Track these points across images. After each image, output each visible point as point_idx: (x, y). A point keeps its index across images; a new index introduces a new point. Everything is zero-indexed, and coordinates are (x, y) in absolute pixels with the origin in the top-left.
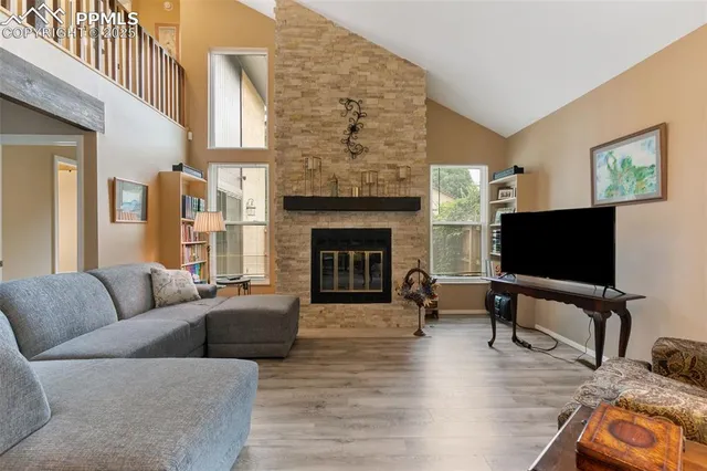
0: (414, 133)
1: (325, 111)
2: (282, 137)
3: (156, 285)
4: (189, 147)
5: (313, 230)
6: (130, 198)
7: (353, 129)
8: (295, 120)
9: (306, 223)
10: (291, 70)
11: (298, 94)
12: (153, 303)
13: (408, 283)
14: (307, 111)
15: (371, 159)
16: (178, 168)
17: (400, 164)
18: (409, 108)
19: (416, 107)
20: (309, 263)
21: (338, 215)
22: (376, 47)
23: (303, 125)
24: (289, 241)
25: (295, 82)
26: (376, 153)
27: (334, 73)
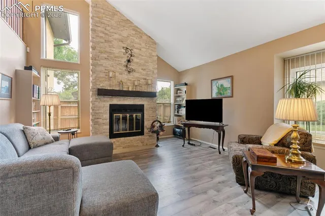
2: (95, 60)
5: (110, 105)
7: (129, 61)
8: (102, 53)
9: (108, 102)
10: (99, 29)
11: (103, 41)
13: (153, 126)
14: (108, 49)
15: (136, 75)
17: (148, 78)
18: (151, 56)
19: (153, 56)
21: (122, 98)
22: (138, 28)
23: (105, 56)
24: (98, 110)
26: (138, 72)
27: (120, 35)
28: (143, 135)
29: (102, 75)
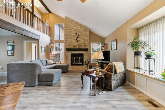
0: (87, 38)
1: (73, 35)
2: (66, 39)
3: (47, 62)
4: (51, 40)
5: (71, 54)
6: (43, 49)
7: (77, 38)
8: (68, 36)
9: (70, 53)
10: (67, 28)
11: (69, 32)
12: (47, 65)
13: (86, 62)
14: (70, 35)
15: (80, 42)
16: (50, 44)
17: (85, 43)
18: (86, 34)
20: (70, 59)
21: (75, 51)
22: (81, 24)
23: (69, 37)
24: (67, 56)
25: (68, 30)
27: (74, 29)
28: (83, 65)
29: (68, 44)
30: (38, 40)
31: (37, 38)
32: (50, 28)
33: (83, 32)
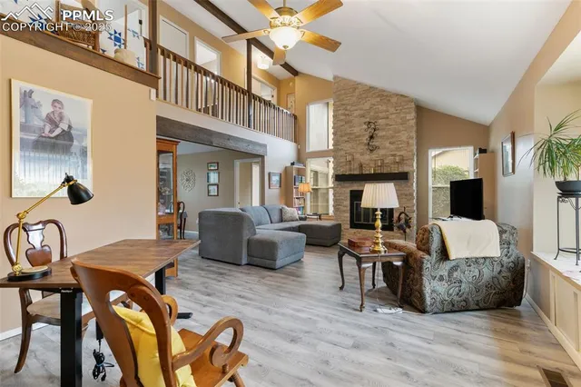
0: (408, 135)
1: (356, 130)
3: (283, 213)
4: (299, 152)
5: (351, 191)
6: (275, 179)
7: (372, 137)
8: (342, 136)
9: (347, 187)
10: (340, 112)
12: (282, 220)
13: (399, 219)
14: (348, 131)
15: (382, 152)
16: (293, 164)
17: (398, 153)
18: (404, 122)
19: (408, 120)
20: (349, 208)
21: (363, 183)
22: (384, 91)
23: (346, 138)
25: (343, 117)
26: (385, 148)
27: (361, 109)
28: (393, 230)
29: (343, 160)
30: (262, 157)
31: (259, 151)
32: (295, 117)
33: (390, 117)
